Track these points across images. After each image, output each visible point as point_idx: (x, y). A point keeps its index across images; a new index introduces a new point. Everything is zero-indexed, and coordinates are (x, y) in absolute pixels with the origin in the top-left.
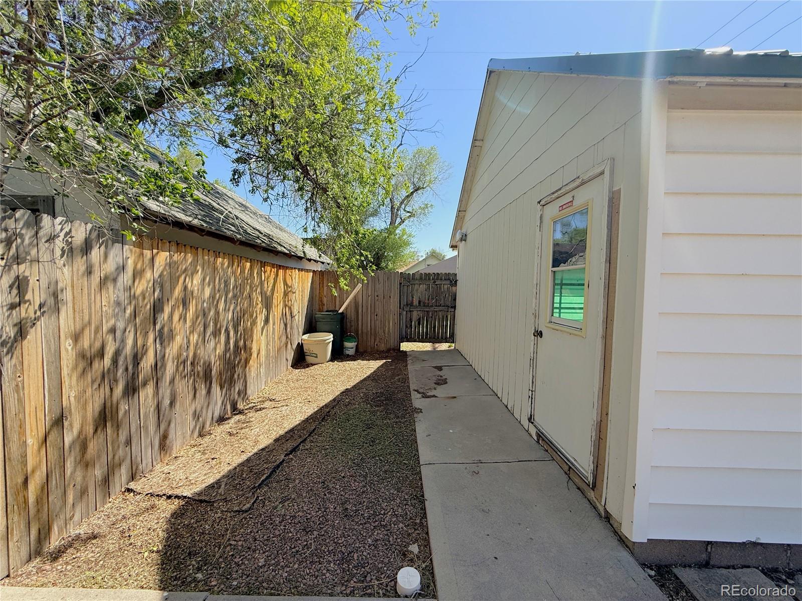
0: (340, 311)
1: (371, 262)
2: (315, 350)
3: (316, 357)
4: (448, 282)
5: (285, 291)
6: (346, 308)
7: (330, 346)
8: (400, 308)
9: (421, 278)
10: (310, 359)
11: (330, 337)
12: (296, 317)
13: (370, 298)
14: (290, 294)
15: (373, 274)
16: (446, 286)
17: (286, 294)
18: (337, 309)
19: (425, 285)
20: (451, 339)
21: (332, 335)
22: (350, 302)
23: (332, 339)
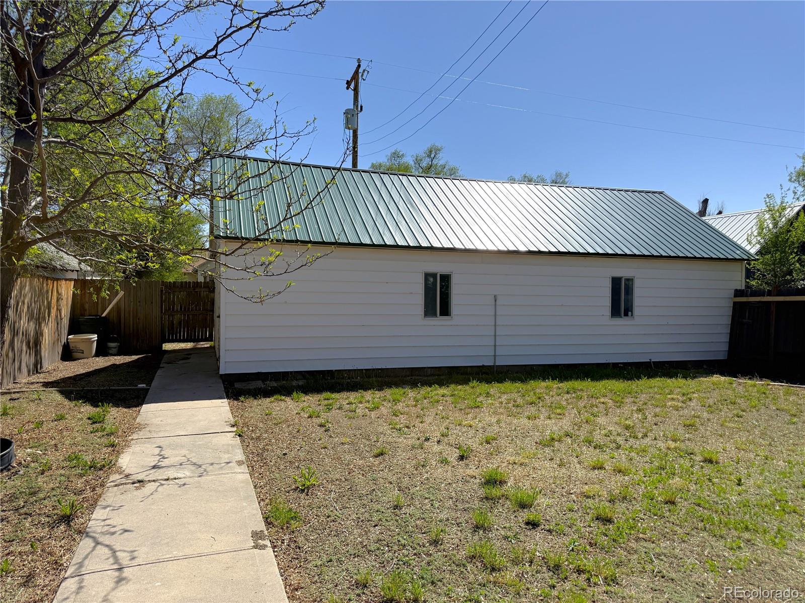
0: (104, 315)
1: (134, 276)
2: (81, 346)
3: (83, 353)
4: (207, 290)
5: (57, 298)
6: (109, 313)
7: (95, 344)
8: (162, 312)
9: (182, 286)
10: (76, 355)
11: (95, 337)
12: (64, 320)
13: (132, 303)
14: (60, 300)
15: (134, 284)
16: (204, 293)
17: (58, 300)
18: (99, 314)
19: (185, 292)
20: (210, 339)
21: (96, 336)
22: (113, 308)
23: (96, 338)
